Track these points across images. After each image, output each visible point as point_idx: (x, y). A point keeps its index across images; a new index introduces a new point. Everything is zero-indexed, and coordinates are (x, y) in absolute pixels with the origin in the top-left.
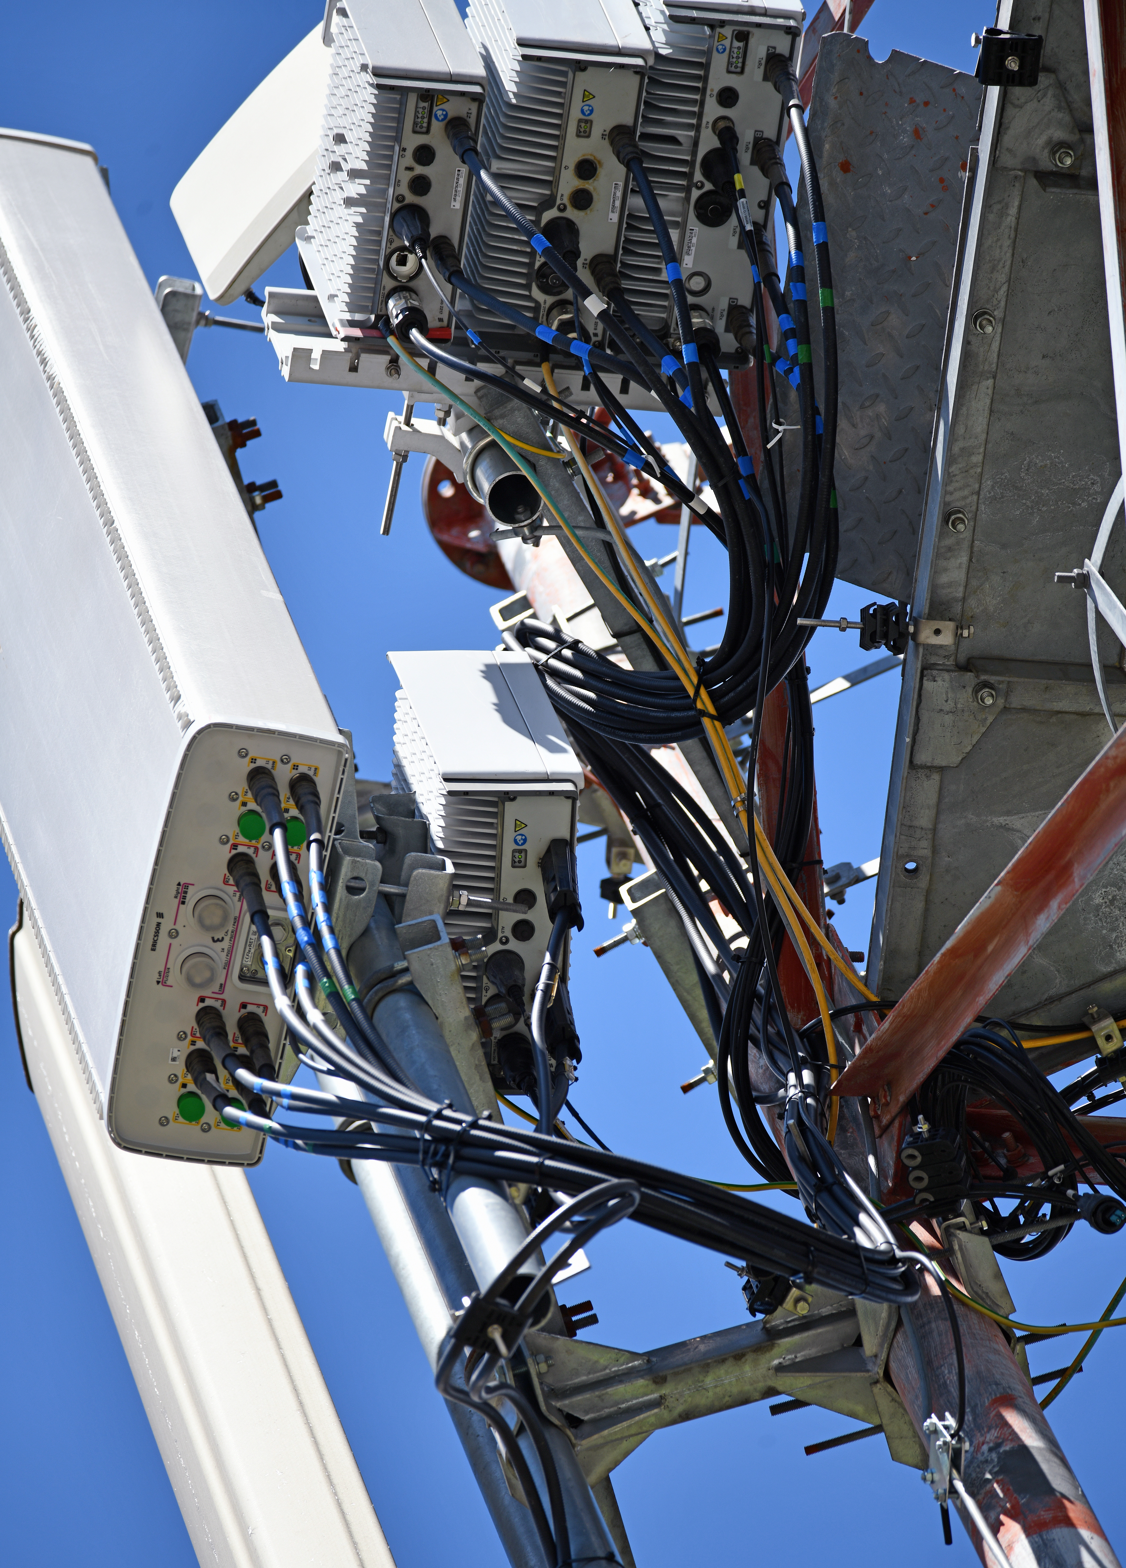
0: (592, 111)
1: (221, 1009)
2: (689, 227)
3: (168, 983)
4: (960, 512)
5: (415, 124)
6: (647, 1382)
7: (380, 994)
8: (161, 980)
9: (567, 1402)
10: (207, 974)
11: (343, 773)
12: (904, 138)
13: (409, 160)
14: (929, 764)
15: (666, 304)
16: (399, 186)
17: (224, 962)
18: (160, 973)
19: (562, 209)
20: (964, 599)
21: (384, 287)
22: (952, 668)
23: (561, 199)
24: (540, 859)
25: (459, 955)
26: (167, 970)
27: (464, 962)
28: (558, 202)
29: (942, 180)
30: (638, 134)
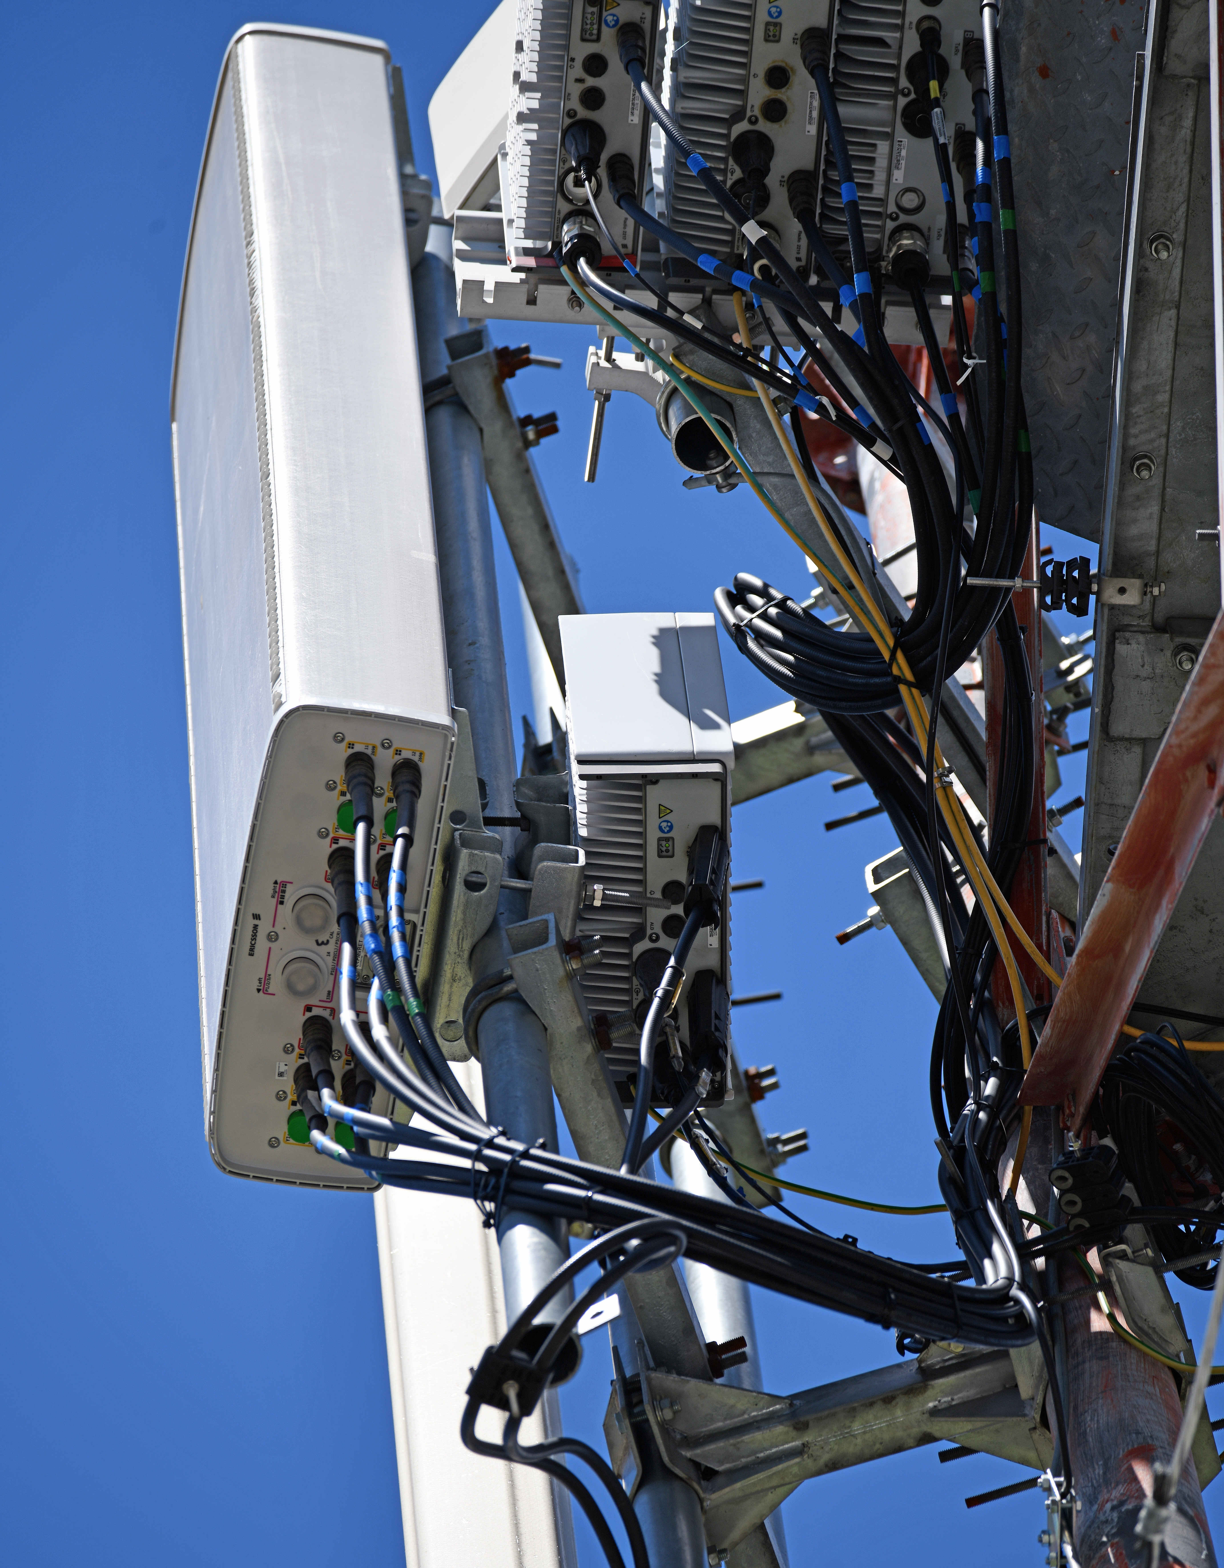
0: (780, 13)
1: (330, 1018)
2: (897, 138)
3: (270, 991)
4: (1145, 457)
5: (583, 31)
6: (787, 1428)
7: (484, 1003)
8: (261, 988)
9: (698, 1451)
10: (311, 981)
11: (450, 759)
12: (1101, 39)
13: (578, 71)
14: (1127, 736)
15: (879, 223)
16: (569, 99)
17: (330, 967)
18: (260, 980)
19: (753, 121)
20: (1158, 553)
21: (559, 211)
22: (1148, 629)
23: (752, 111)
24: (689, 847)
25: (570, 959)
26: (268, 977)
27: (574, 967)
28: (749, 114)
30: (834, 36)
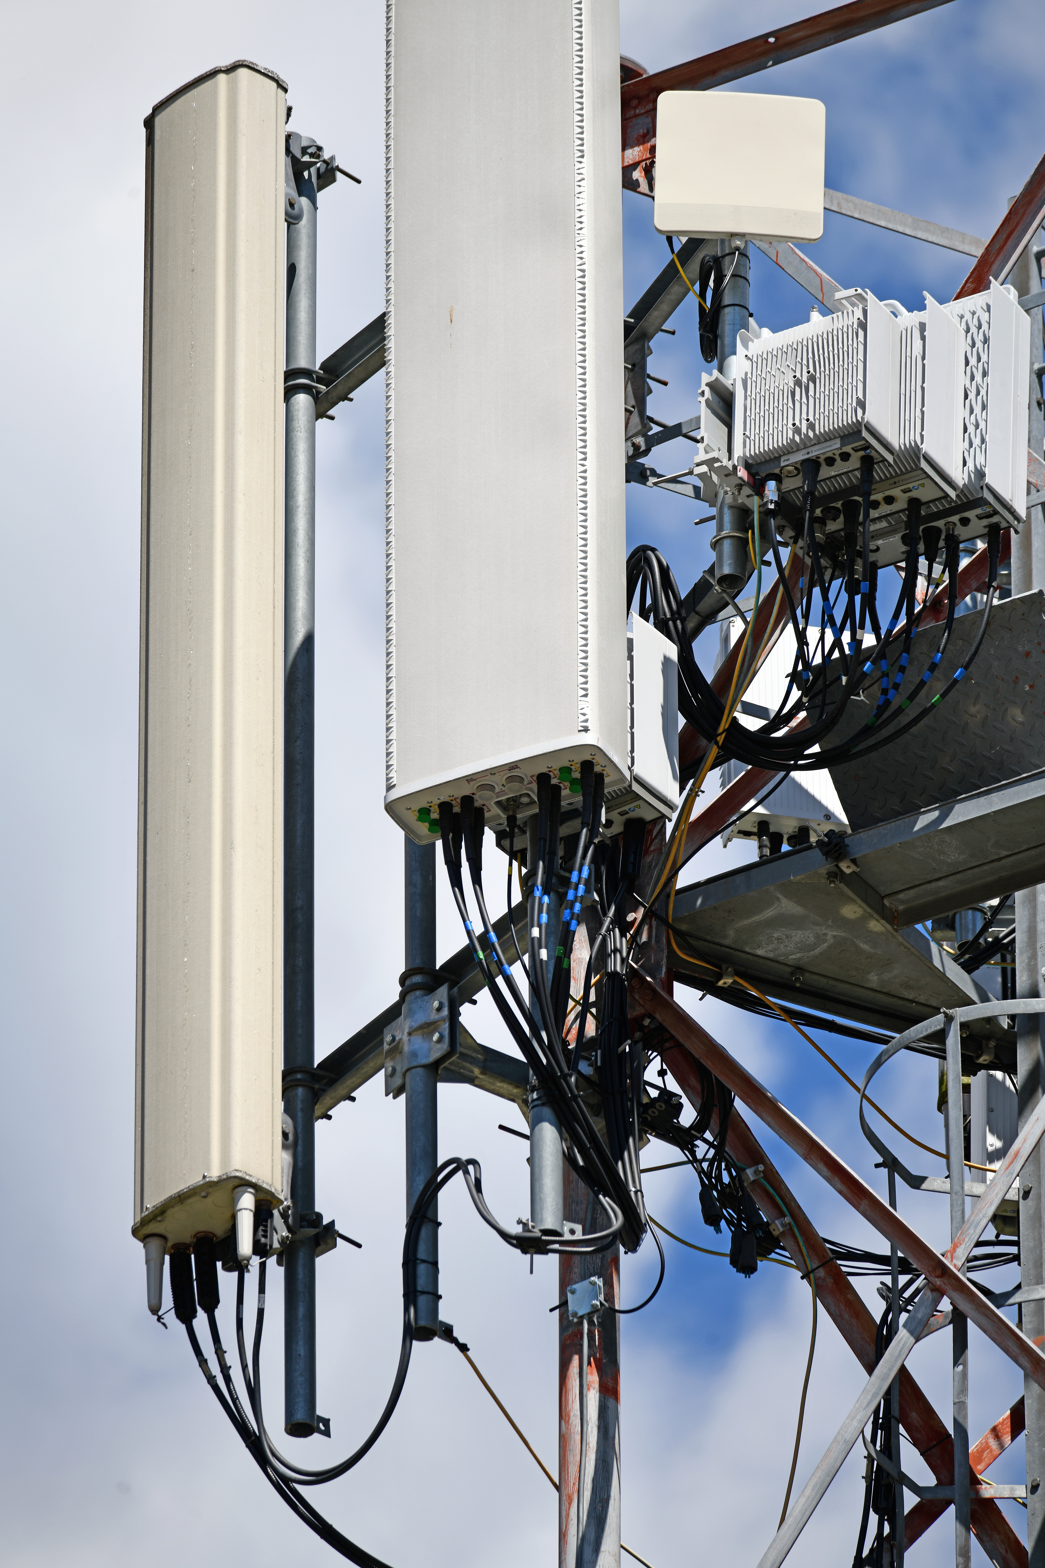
0: (916, 489)
5: (856, 446)
13: (838, 452)
16: (823, 452)
26: (476, 779)
29: (1017, 678)
